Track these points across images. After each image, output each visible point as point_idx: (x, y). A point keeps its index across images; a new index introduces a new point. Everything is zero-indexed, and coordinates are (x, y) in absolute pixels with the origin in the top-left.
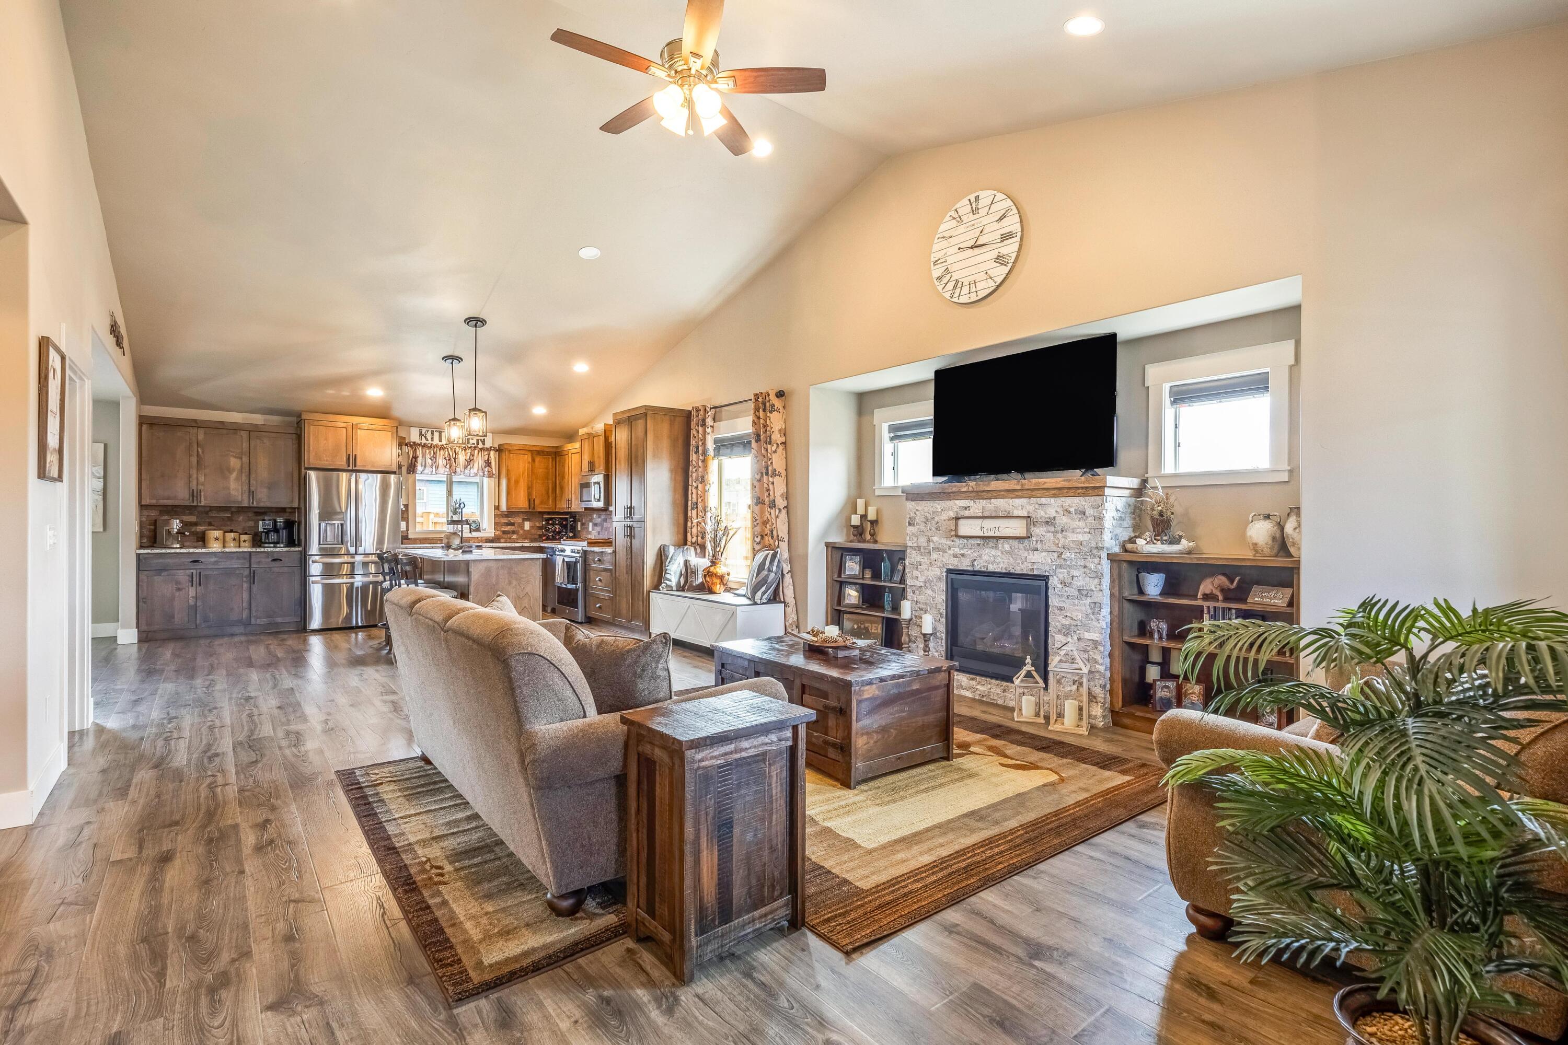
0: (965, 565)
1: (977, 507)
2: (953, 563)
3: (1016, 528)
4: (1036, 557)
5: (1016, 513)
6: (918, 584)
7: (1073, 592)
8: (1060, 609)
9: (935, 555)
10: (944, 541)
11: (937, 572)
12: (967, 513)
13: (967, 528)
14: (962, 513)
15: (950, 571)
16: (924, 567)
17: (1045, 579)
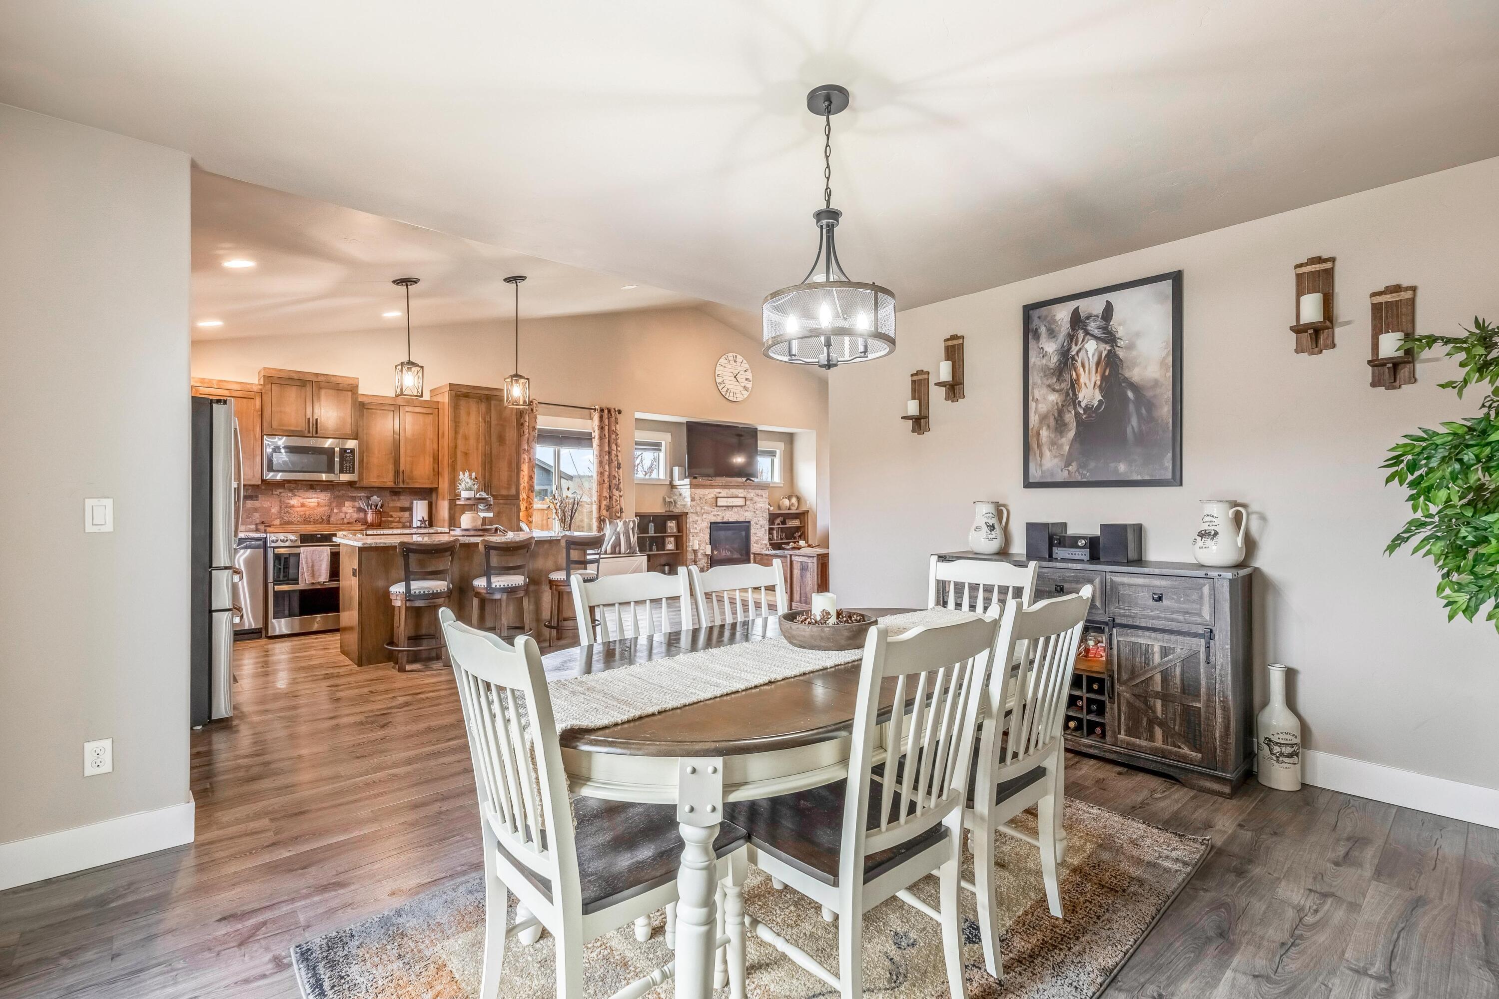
0: (719, 520)
1: (724, 492)
2: (714, 519)
3: (740, 502)
4: (747, 514)
5: (740, 495)
6: (696, 531)
7: (759, 526)
8: (755, 534)
9: (704, 516)
10: (709, 509)
11: (706, 525)
12: (720, 495)
13: (721, 502)
14: (718, 495)
15: (711, 523)
16: (699, 522)
17: (749, 522)
